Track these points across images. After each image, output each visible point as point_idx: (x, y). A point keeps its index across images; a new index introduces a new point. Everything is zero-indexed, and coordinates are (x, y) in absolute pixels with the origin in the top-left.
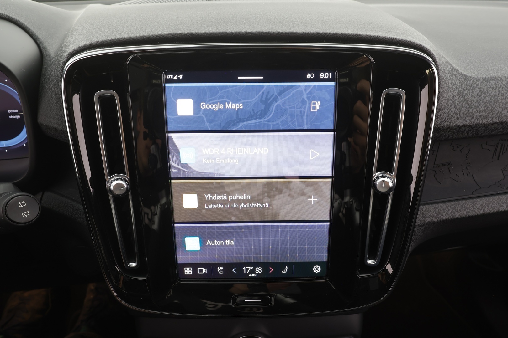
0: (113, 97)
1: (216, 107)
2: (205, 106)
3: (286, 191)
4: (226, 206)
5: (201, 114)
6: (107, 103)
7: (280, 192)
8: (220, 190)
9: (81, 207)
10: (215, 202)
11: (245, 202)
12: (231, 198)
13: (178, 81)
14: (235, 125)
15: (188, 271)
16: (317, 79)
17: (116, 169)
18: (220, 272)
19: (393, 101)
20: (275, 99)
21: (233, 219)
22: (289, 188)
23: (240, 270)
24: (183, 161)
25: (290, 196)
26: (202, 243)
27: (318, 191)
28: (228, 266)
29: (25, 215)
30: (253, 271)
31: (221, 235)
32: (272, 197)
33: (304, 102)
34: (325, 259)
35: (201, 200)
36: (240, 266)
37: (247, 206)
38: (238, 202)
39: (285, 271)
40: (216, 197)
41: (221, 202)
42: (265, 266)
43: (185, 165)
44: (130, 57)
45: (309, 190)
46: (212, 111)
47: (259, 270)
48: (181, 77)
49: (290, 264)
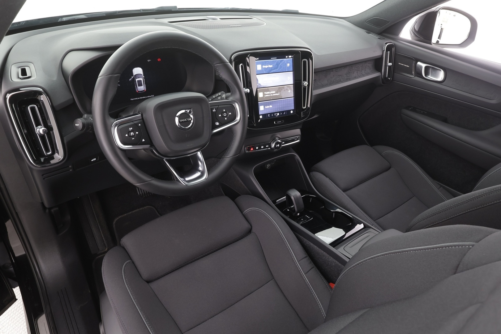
0: (243, 66)
1: (266, 67)
2: (264, 67)
4: (270, 95)
5: (263, 69)
7: (282, 90)
8: (268, 91)
10: (267, 94)
11: (274, 93)
12: (271, 93)
13: (257, 60)
14: (271, 71)
15: (261, 117)
16: (288, 58)
18: (269, 116)
19: (305, 62)
20: (279, 64)
21: (271, 99)
22: (284, 88)
23: (274, 115)
24: (259, 83)
25: (284, 91)
26: (264, 107)
27: (290, 89)
28: (271, 114)
31: (269, 105)
32: (280, 91)
33: (286, 64)
34: (293, 109)
35: (264, 94)
36: (274, 113)
37: (275, 95)
38: (272, 94)
39: (284, 114)
40: (267, 93)
41: (269, 94)
42: (279, 112)
43: (260, 84)
45: (288, 88)
46: (265, 68)
47: (278, 114)
48: (258, 59)
49: (285, 111)
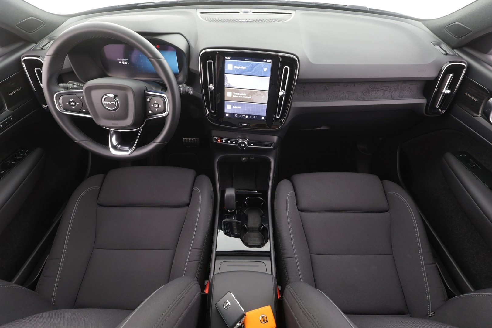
0: (212, 63)
1: (239, 67)
2: (235, 67)
3: (256, 94)
4: (239, 97)
5: (234, 69)
6: (210, 64)
7: (254, 94)
8: (238, 92)
9: (201, 95)
10: (236, 95)
11: (244, 96)
12: (241, 94)
13: (229, 59)
14: (243, 73)
15: (227, 115)
16: (266, 62)
17: (211, 83)
18: (236, 116)
19: (286, 69)
20: (255, 67)
21: (241, 101)
22: (257, 93)
25: (257, 95)
26: (232, 107)
27: (265, 95)
28: (238, 115)
29: (191, 92)
30: (245, 117)
31: (237, 105)
32: (252, 95)
33: (262, 68)
34: (265, 115)
35: (233, 95)
36: (242, 115)
37: (245, 97)
38: (242, 96)
39: (254, 118)
40: (237, 94)
41: (238, 96)
42: (249, 115)
43: (229, 84)
44: (217, 53)
45: (262, 94)
46: (237, 69)
47: (247, 117)
48: (230, 58)
49: (255, 116)
